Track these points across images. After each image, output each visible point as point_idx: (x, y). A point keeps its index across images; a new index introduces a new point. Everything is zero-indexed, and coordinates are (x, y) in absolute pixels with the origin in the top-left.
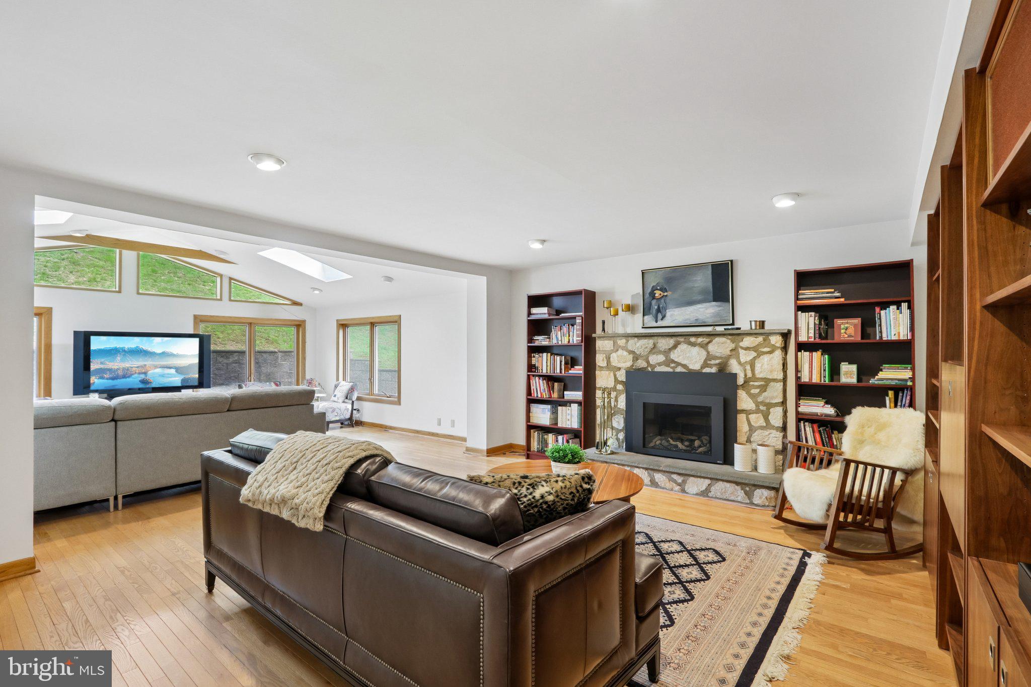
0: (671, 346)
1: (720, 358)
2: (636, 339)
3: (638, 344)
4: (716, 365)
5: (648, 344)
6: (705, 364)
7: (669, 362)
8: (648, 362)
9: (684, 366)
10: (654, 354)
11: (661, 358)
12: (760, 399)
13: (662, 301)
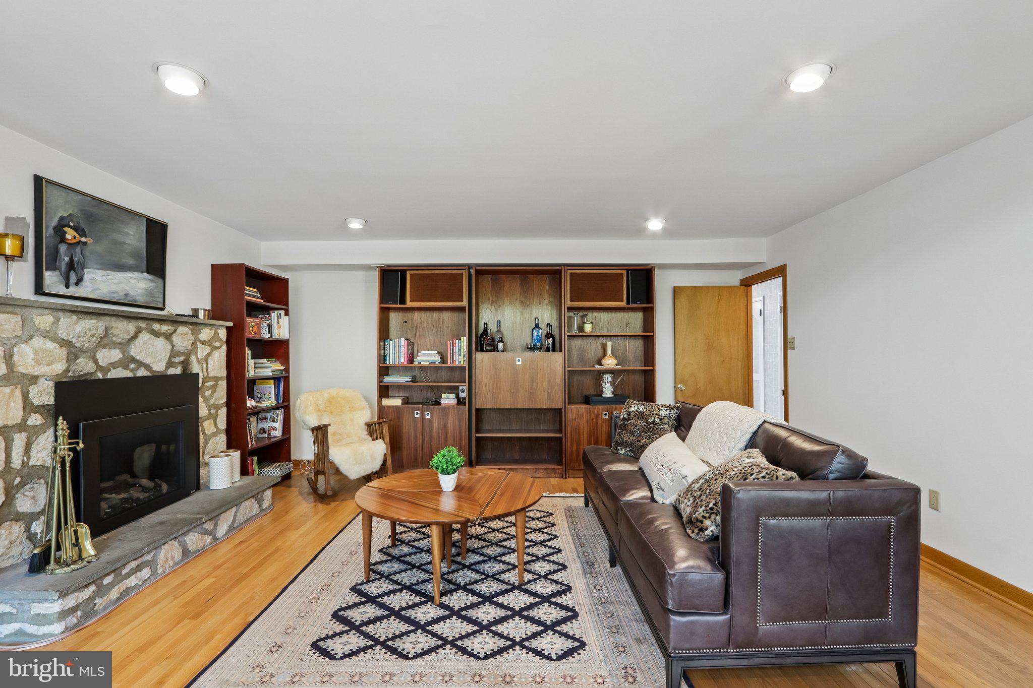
0: (132, 333)
1: (183, 354)
2: (75, 317)
3: (78, 329)
4: (180, 363)
5: (97, 328)
6: (170, 364)
7: (128, 361)
8: (96, 362)
9: (147, 367)
10: (104, 347)
11: (115, 355)
12: (212, 401)
13: (78, 249)
